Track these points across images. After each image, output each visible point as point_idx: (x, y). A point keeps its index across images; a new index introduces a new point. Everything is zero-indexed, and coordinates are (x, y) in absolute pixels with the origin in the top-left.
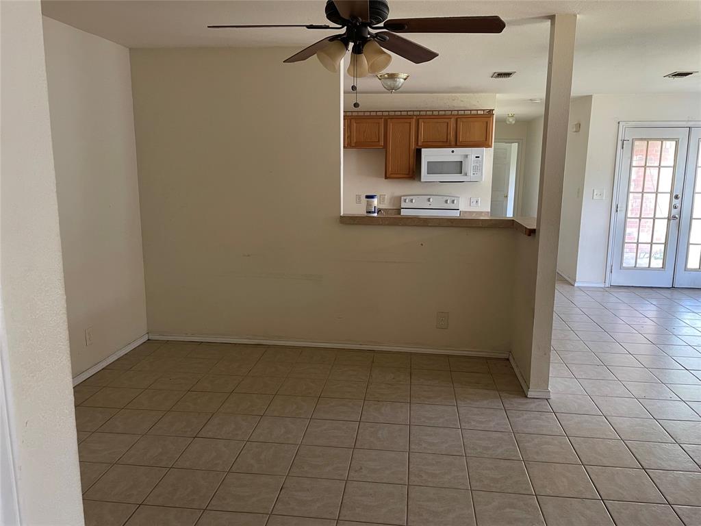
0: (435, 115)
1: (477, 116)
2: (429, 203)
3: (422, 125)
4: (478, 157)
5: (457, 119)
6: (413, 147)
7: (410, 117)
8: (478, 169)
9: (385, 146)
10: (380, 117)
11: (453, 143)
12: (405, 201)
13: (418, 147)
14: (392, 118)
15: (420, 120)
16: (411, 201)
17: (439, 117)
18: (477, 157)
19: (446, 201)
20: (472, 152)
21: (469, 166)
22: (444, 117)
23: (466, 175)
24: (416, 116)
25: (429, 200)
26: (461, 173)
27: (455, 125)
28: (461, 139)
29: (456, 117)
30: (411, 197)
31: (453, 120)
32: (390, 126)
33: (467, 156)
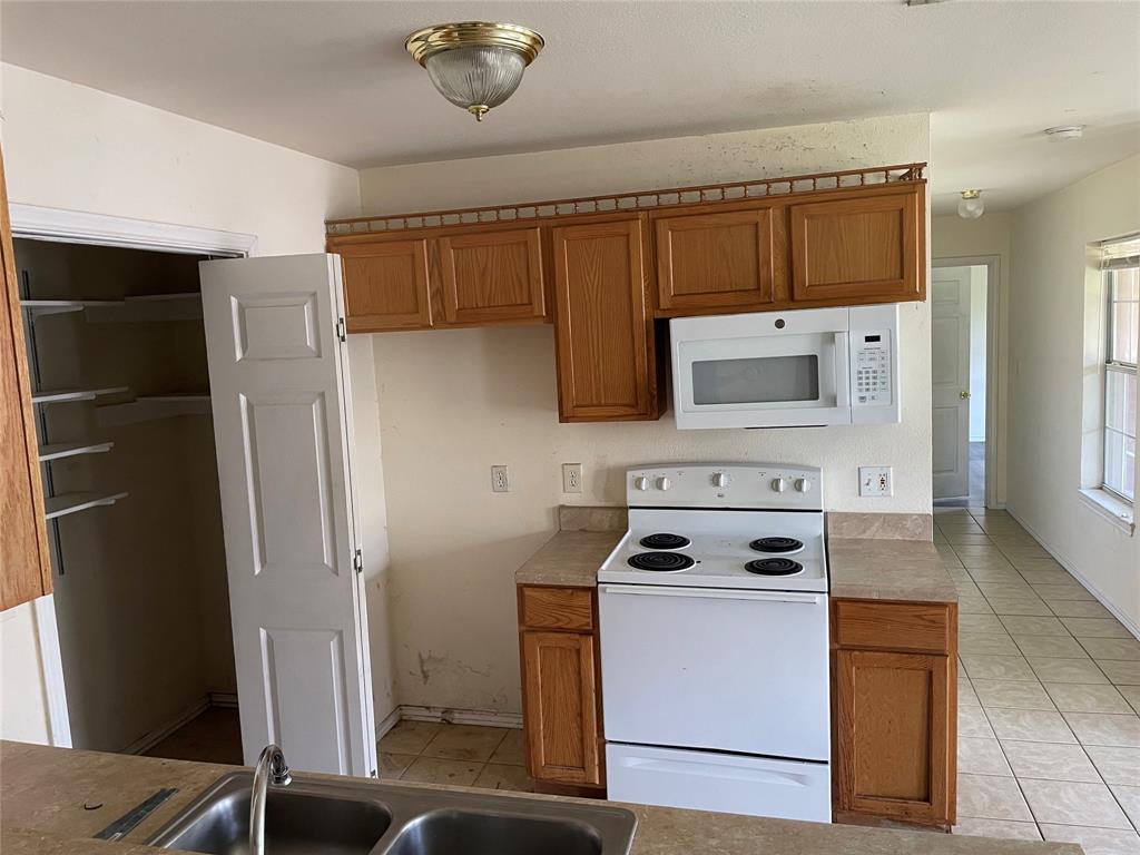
0: (709, 204)
1: (863, 192)
2: (717, 490)
3: (668, 240)
4: (877, 339)
5: (788, 209)
6: (643, 313)
7: (629, 215)
8: (879, 380)
9: (552, 315)
10: (529, 224)
11: (781, 294)
12: (638, 484)
13: (659, 315)
14: (566, 223)
15: (662, 225)
16: (659, 484)
17: (725, 207)
18: (868, 339)
19: (775, 485)
20: (851, 322)
21: (843, 371)
22: (744, 205)
23: (833, 402)
24: (647, 210)
25: (715, 480)
26: (815, 397)
27: (782, 232)
28: (807, 275)
29: (787, 201)
30: (659, 472)
31: (774, 215)
32: (563, 248)
33: (830, 338)
